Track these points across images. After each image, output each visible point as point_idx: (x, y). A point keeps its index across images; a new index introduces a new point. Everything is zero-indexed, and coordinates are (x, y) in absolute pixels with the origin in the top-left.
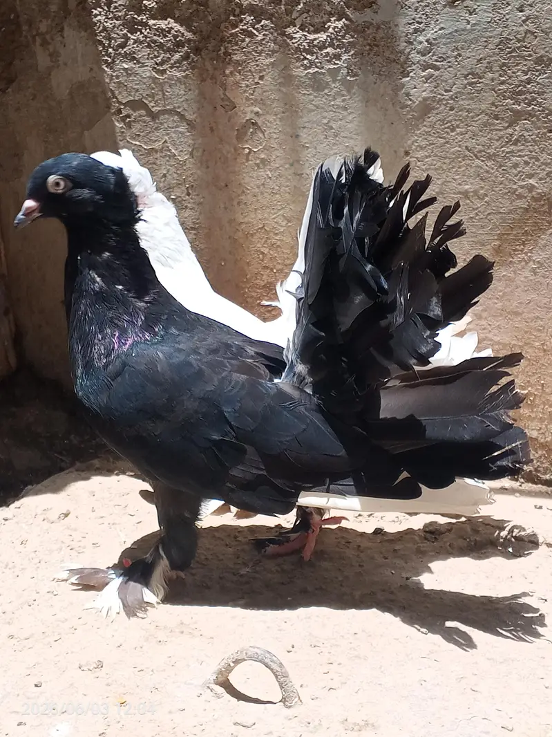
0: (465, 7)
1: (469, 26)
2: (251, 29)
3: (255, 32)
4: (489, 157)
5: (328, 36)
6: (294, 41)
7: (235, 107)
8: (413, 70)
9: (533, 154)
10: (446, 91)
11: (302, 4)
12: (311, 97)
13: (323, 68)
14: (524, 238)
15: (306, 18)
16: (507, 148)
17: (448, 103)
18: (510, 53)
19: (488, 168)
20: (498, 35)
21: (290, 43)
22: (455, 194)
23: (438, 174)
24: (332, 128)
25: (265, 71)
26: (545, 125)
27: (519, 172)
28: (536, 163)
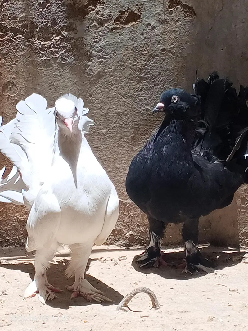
0: (118, 32)
1: (119, 41)
2: (12, 38)
3: (13, 40)
4: (129, 97)
5: (52, 43)
6: (34, 45)
7: (2, 75)
8: (94, 59)
9: (148, 95)
10: (109, 68)
11: (39, 29)
12: (43, 71)
13: (49, 57)
14: (145, 132)
15: (41, 35)
16: (137, 93)
17: (110, 74)
18: (137, 52)
19: (128, 102)
20: (132, 45)
21: (33, 46)
22: (113, 114)
23: (106, 105)
24: (53, 85)
25: (19, 58)
26: (153, 83)
27: (143, 103)
28: (150, 99)
